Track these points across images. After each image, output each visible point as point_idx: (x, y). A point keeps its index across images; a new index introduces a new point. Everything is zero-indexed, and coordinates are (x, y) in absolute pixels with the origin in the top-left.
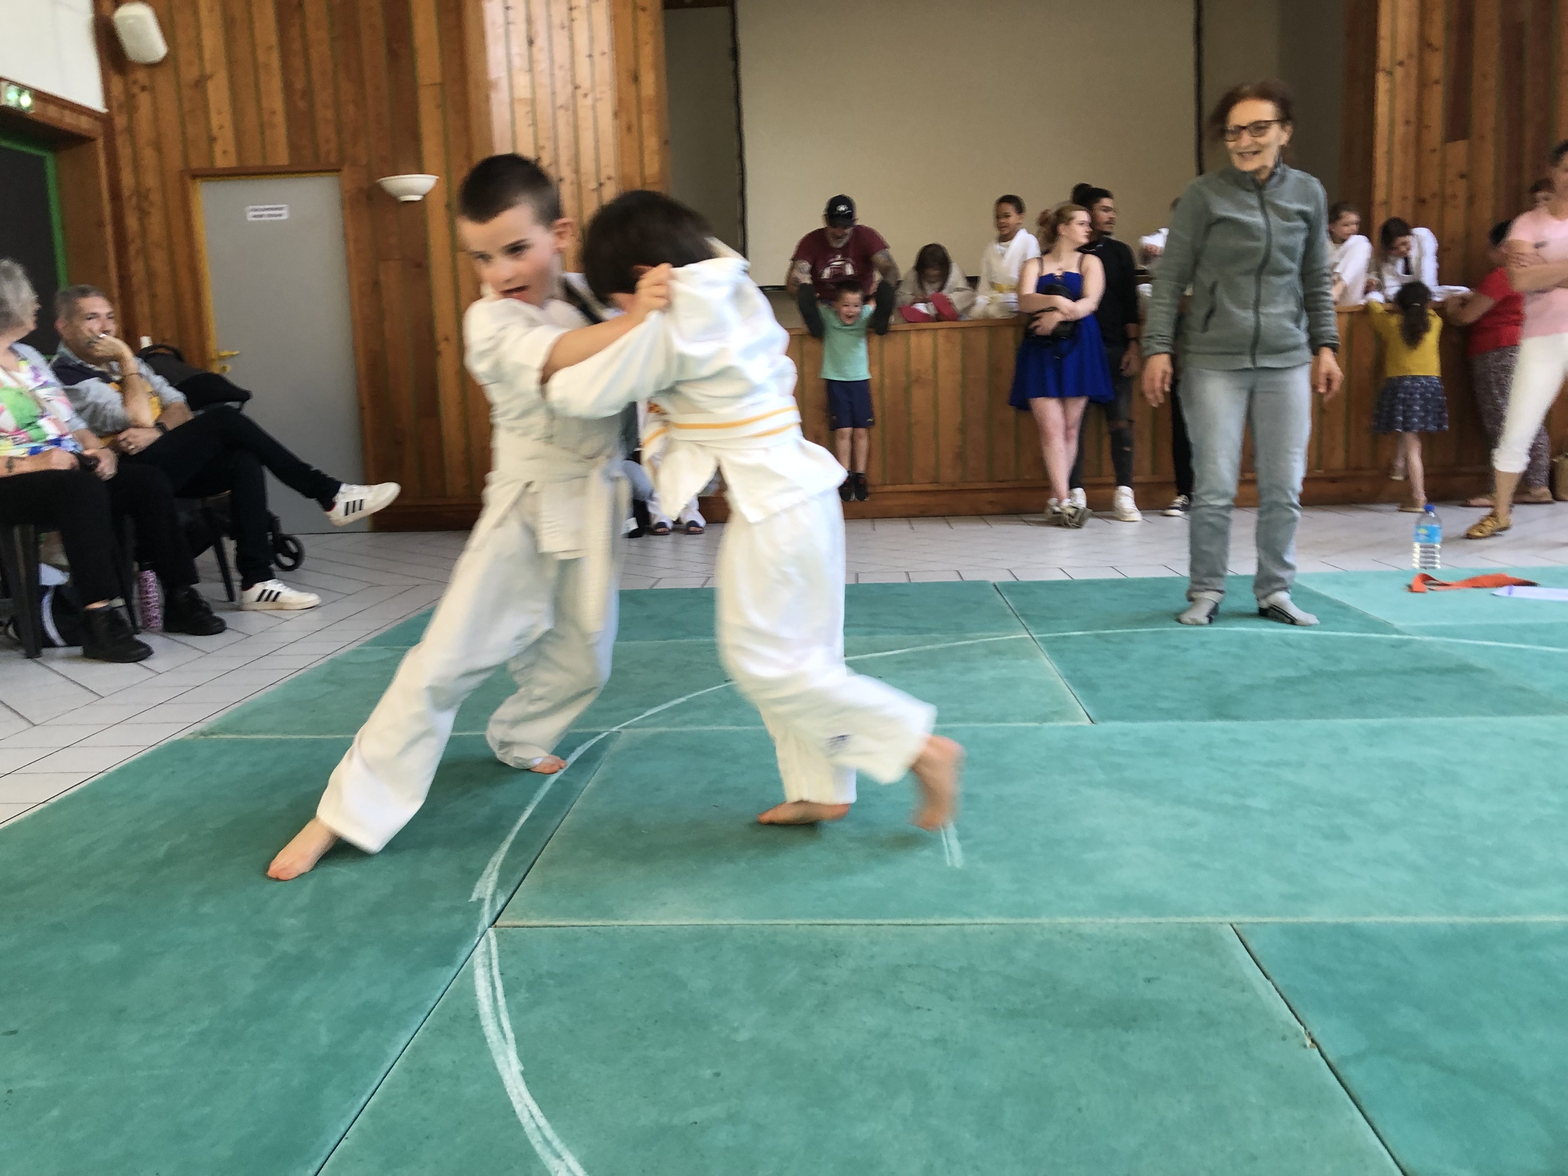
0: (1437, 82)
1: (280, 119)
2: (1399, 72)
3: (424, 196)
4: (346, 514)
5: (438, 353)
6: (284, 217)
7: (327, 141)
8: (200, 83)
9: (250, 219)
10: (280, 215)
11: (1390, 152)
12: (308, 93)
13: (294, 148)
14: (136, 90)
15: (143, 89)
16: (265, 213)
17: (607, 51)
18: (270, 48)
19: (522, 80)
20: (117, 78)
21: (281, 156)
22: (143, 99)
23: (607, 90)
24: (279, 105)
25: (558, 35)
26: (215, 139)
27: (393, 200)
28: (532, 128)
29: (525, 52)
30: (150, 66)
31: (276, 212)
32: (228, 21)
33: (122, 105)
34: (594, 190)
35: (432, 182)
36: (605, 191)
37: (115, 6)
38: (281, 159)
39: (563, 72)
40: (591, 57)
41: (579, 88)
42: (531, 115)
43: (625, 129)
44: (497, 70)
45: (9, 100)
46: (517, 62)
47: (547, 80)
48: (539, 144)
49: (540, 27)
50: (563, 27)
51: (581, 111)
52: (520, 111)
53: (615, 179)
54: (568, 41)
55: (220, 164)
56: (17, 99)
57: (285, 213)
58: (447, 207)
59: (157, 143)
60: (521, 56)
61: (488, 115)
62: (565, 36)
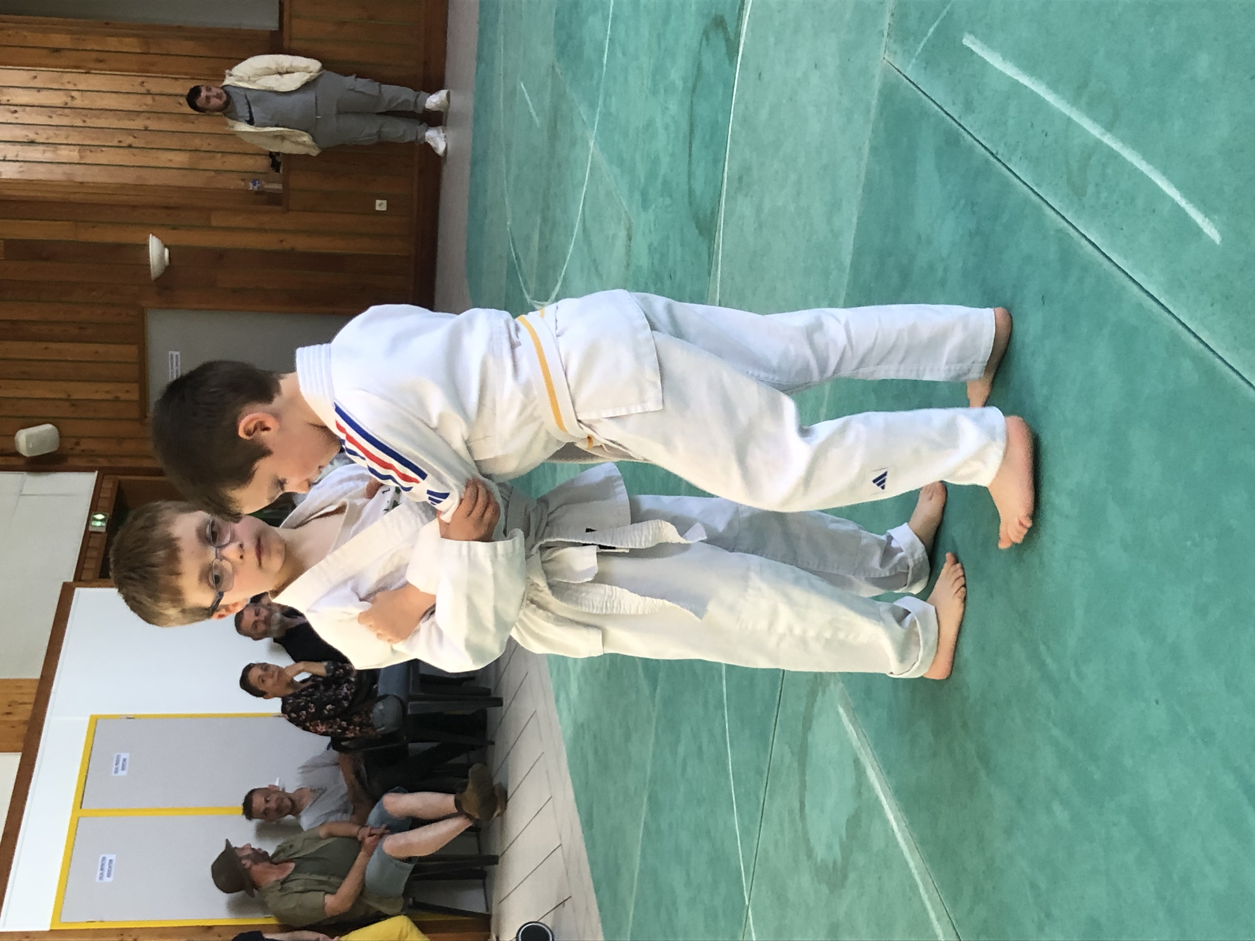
1: (101, 348)
5: (292, 249)
6: (178, 353)
7: (119, 314)
8: (74, 404)
10: (177, 356)
12: (82, 325)
13: (124, 341)
14: (79, 448)
15: (77, 444)
16: (175, 368)
17: (33, 74)
18: (46, 348)
19: (65, 154)
20: (71, 461)
21: (130, 351)
22: (86, 445)
23: (67, 77)
24: (91, 348)
25: (24, 117)
26: (117, 397)
27: (169, 270)
28: (103, 149)
29: (41, 148)
30: (61, 436)
31: (174, 359)
32: (26, 377)
33: (92, 461)
34: (154, 100)
35: (154, 237)
36: (154, 90)
37: (17, 454)
38: (133, 350)
39: (54, 116)
40: (39, 90)
41: (66, 104)
42: (93, 148)
43: (101, 65)
44: (57, 174)
45: (101, 526)
46: (49, 156)
47: (63, 132)
48: (118, 144)
49: (19, 133)
50: (15, 112)
51: (86, 104)
52: (90, 158)
53: (140, 79)
54: (28, 108)
55: (135, 396)
56: (99, 521)
57: (176, 353)
58: (173, 229)
59: (120, 439)
60: (44, 151)
61: (96, 185)
62: (24, 111)
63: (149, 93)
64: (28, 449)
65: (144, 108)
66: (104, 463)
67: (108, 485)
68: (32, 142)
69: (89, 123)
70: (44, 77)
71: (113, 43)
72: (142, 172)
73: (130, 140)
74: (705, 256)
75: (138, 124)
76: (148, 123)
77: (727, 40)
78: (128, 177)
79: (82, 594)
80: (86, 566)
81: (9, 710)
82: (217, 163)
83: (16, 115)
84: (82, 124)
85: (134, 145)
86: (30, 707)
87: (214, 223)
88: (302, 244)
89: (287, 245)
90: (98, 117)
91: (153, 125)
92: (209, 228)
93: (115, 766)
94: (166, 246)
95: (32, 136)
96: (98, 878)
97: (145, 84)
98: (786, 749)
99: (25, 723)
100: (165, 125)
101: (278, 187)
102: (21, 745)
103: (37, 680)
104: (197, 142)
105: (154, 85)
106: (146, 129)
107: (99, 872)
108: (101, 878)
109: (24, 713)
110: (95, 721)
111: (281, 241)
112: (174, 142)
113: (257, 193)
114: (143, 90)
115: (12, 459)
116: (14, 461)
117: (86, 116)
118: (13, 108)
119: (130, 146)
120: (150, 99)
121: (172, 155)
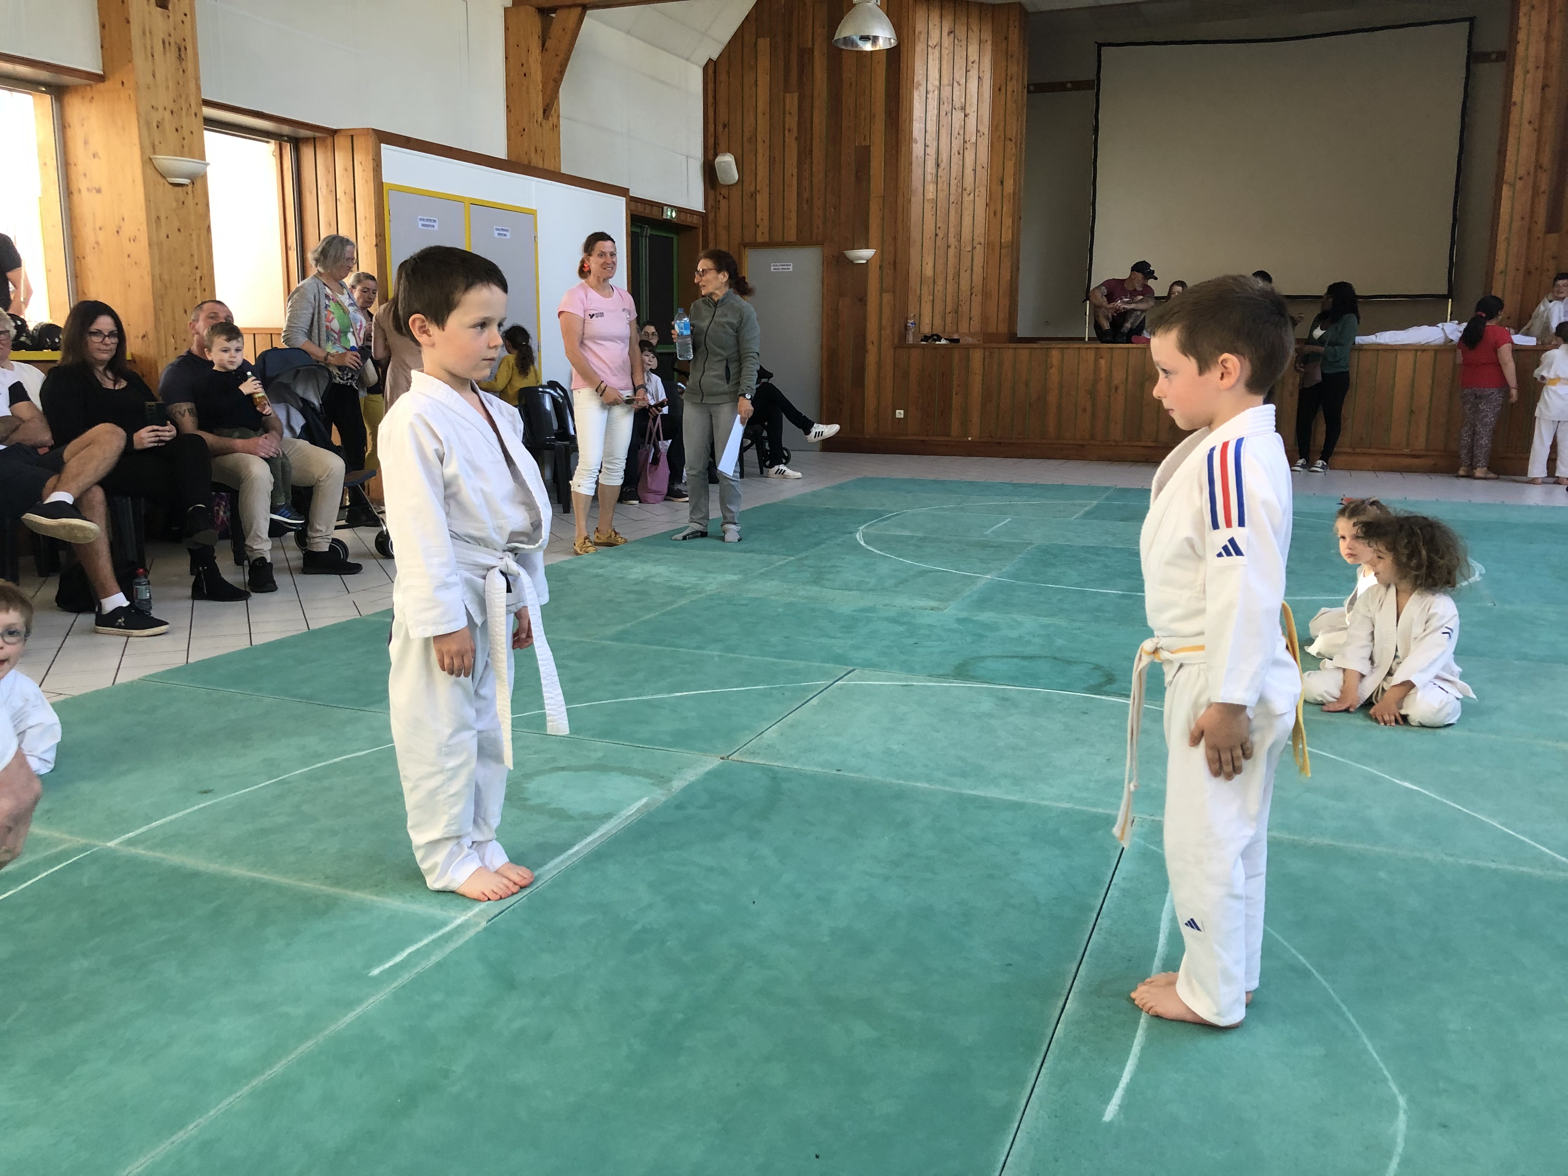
0: (1544, 192)
1: (794, 215)
2: (1519, 184)
4: (815, 437)
5: (867, 351)
6: (791, 270)
7: (818, 228)
8: (753, 195)
9: (772, 270)
10: (789, 268)
11: (1508, 240)
12: (810, 201)
13: (799, 231)
14: (721, 198)
15: (724, 197)
16: (781, 267)
17: (985, 166)
18: (792, 175)
19: (931, 188)
20: (712, 193)
21: (792, 236)
22: (723, 203)
23: (983, 190)
24: (794, 207)
25: (956, 159)
26: (758, 226)
27: (851, 262)
28: (934, 216)
29: (934, 171)
30: (729, 186)
31: (786, 267)
32: (772, 161)
33: (712, 207)
34: (969, 251)
35: (873, 253)
36: (976, 252)
37: (716, 155)
38: (793, 238)
39: (956, 181)
40: (975, 170)
41: (965, 190)
42: (934, 208)
43: (992, 214)
44: (916, 183)
45: (667, 215)
46: (929, 178)
47: (946, 187)
48: (938, 226)
49: (944, 156)
50: (959, 154)
51: (965, 204)
52: (928, 206)
53: (983, 244)
54: (961, 162)
55: (760, 239)
56: (670, 214)
57: (791, 267)
58: (880, 267)
59: (728, 228)
60: (932, 174)
61: (909, 211)
62: (959, 159)
63: (974, 248)
64: (720, 163)
65: (963, 245)
66: (711, 217)
67: (695, 220)
68: (938, 165)
69: (952, 206)
70: (983, 175)
71: (1008, 222)
72: (919, 244)
73: (941, 235)
74: (941, 672)
75: (952, 240)
76: (953, 247)
77: (1101, 685)
78: (915, 234)
79: (621, 202)
80: (639, 204)
81: (539, 151)
82: (926, 298)
83: (956, 153)
84: (951, 202)
85: (937, 238)
86: (541, 166)
87: (884, 295)
88: (871, 358)
89: (870, 347)
90: (956, 212)
91: (952, 251)
92: (882, 291)
93: (500, 228)
94: (867, 261)
95: (942, 165)
96: (420, 217)
97: (979, 246)
98: (600, 754)
99: (530, 162)
100: (952, 260)
101: (910, 339)
102: (513, 159)
103: (560, 169)
104: (940, 282)
105: (979, 251)
106: (948, 247)
107: (425, 218)
108: (421, 219)
109: (537, 161)
110: (532, 213)
111: (872, 343)
112: (940, 267)
113: (906, 326)
114: (975, 243)
115: (712, 151)
116: (711, 152)
117: (957, 203)
118: (961, 152)
119: (936, 235)
120: (970, 249)
121: (931, 265)
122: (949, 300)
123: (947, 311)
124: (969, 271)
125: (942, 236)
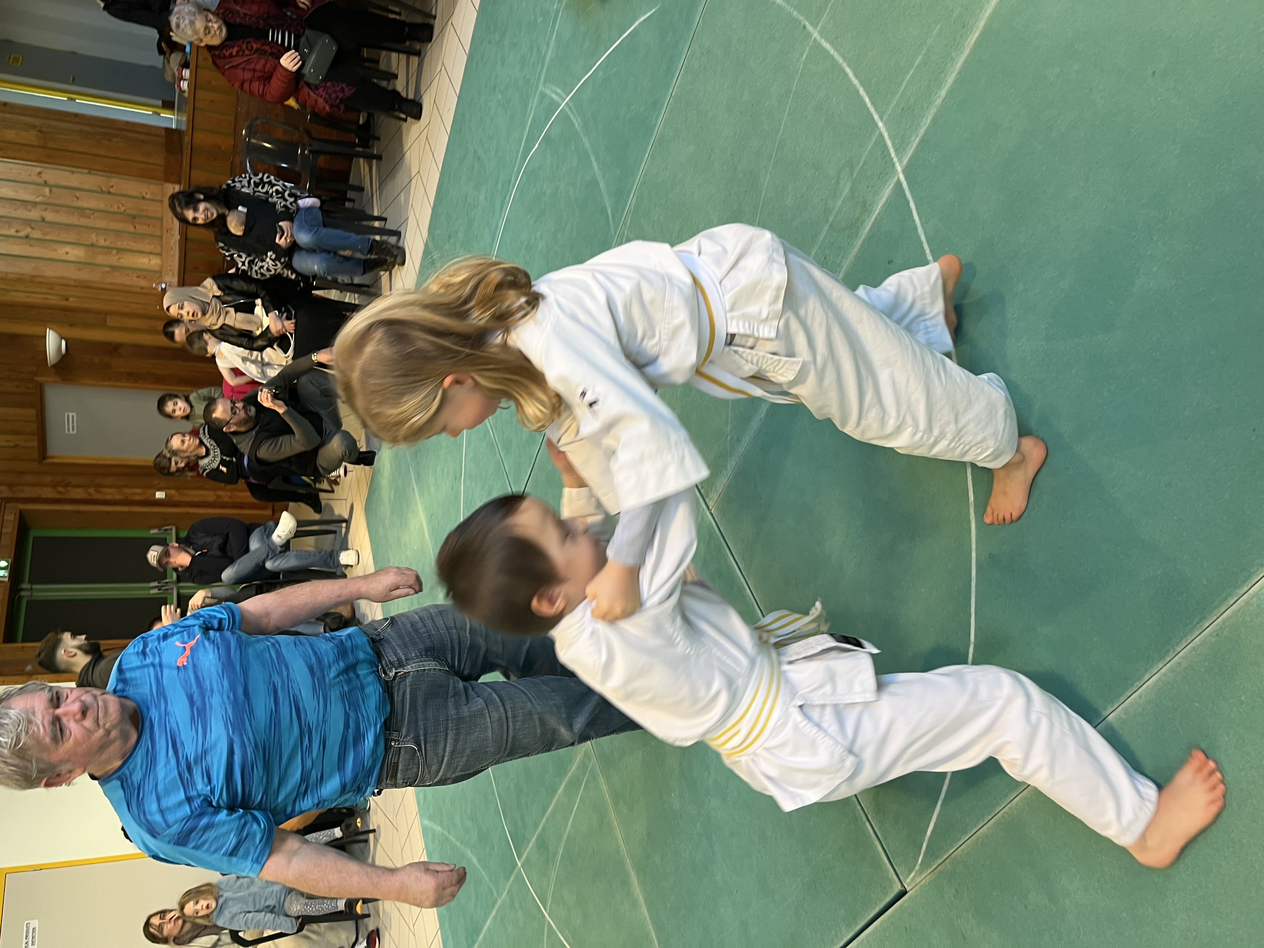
3: (62, 338)
6: (75, 414)
7: (19, 387)
9: (75, 432)
10: (73, 417)
13: (22, 405)
16: (71, 424)
26: (17, 445)
27: (64, 359)
31: (70, 419)
34: (50, 191)
35: (51, 331)
36: (51, 181)
38: (32, 412)
45: (4, 575)
48: (13, 233)
55: (35, 444)
56: (2, 570)
57: (71, 414)
58: (71, 326)
59: (20, 473)
65: (41, 199)
66: (5, 492)
67: (9, 517)
75: (34, 214)
76: (45, 214)
78: (26, 269)
82: (113, 259)
85: (31, 236)
87: (109, 325)
91: (50, 216)
97: (42, 175)
104: (93, 238)
105: (52, 176)
106: (43, 220)
114: (39, 180)
119: (27, 237)
120: (47, 190)
121: (68, 249)
122: (119, 226)
123: (131, 229)
124: (78, 194)
125: (28, 230)
